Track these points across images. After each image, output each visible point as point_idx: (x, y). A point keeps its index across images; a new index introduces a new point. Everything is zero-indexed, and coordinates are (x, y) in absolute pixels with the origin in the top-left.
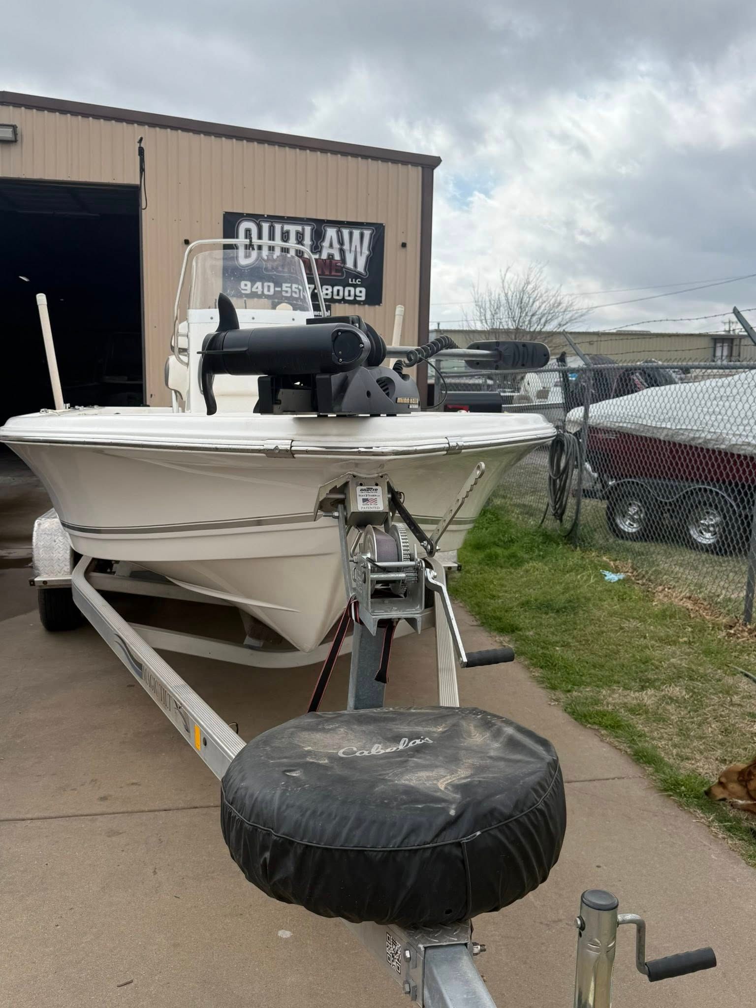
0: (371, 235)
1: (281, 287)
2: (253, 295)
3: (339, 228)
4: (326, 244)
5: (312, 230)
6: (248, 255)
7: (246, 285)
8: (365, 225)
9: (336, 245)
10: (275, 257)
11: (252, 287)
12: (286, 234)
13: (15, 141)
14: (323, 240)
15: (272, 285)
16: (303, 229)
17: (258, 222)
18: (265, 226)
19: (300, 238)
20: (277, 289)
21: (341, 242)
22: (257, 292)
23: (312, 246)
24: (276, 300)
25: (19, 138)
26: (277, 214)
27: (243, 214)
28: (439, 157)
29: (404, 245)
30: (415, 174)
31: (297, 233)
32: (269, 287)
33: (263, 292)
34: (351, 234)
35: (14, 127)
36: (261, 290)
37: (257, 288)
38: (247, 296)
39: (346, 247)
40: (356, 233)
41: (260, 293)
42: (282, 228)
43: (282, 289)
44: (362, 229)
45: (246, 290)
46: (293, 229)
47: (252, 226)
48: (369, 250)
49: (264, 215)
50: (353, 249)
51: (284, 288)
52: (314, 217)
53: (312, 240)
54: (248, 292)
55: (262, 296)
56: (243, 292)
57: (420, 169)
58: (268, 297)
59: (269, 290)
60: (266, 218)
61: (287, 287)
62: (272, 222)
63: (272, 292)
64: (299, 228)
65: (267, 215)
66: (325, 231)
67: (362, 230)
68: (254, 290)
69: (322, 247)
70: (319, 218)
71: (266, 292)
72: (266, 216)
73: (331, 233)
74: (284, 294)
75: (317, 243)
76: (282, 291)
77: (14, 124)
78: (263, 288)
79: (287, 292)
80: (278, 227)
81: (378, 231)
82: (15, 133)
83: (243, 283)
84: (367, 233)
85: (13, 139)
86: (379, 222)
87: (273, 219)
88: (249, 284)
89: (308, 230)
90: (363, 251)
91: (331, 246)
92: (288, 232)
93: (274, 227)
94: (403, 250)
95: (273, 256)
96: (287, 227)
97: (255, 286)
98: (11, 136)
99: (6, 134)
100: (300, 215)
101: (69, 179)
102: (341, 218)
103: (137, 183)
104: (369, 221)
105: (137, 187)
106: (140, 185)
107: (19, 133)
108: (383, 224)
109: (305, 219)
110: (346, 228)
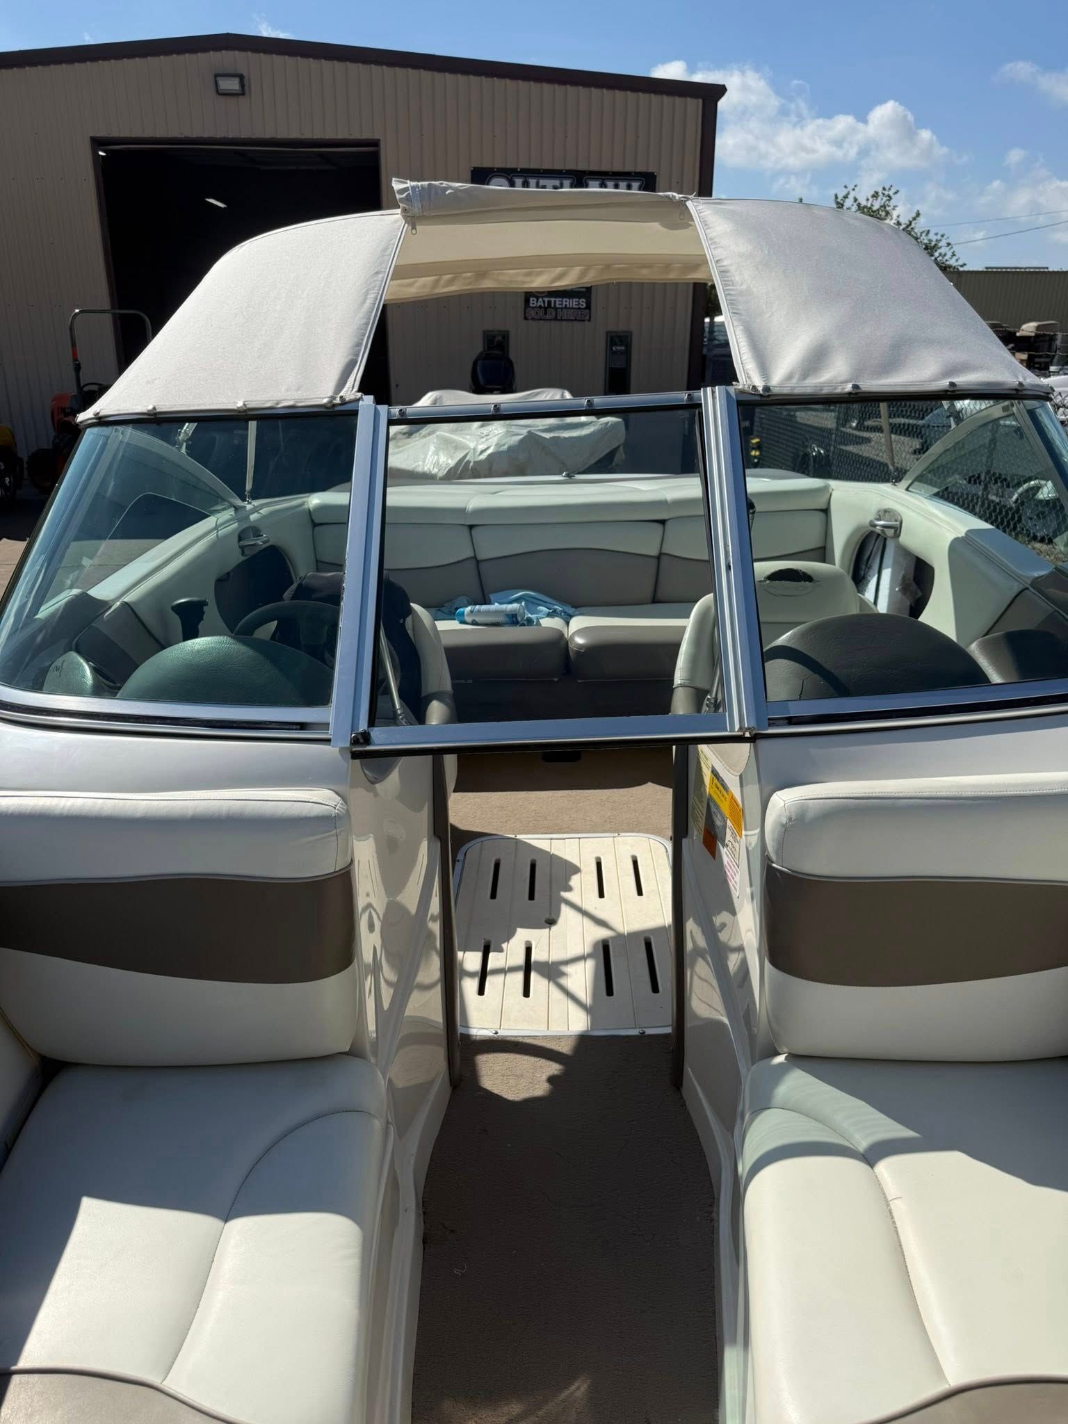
0: (640, 186)
3: (603, 180)
5: (572, 183)
8: (633, 175)
13: (243, 94)
16: (562, 183)
17: (510, 178)
18: (519, 181)
25: (246, 88)
26: (532, 167)
27: (493, 168)
28: (724, 86)
30: (694, 106)
31: (555, 187)
34: (617, 187)
35: (241, 77)
40: (623, 185)
42: (537, 183)
44: (630, 180)
46: (550, 184)
47: (503, 182)
49: (517, 169)
52: (574, 167)
57: (701, 101)
60: (518, 172)
62: (526, 177)
64: (557, 183)
65: (521, 169)
66: (587, 184)
67: (630, 182)
70: (579, 168)
72: (519, 170)
73: (594, 185)
77: (240, 72)
80: (532, 182)
81: (649, 182)
82: (242, 85)
84: (636, 185)
85: (240, 92)
86: (650, 171)
87: (527, 172)
89: (567, 183)
92: (544, 187)
93: (528, 183)
96: (543, 182)
98: (238, 88)
99: (232, 85)
100: (558, 166)
101: (303, 137)
102: (605, 168)
103: (376, 137)
104: (638, 170)
105: (376, 143)
106: (379, 140)
107: (246, 82)
108: (654, 173)
109: (564, 171)
110: (611, 180)
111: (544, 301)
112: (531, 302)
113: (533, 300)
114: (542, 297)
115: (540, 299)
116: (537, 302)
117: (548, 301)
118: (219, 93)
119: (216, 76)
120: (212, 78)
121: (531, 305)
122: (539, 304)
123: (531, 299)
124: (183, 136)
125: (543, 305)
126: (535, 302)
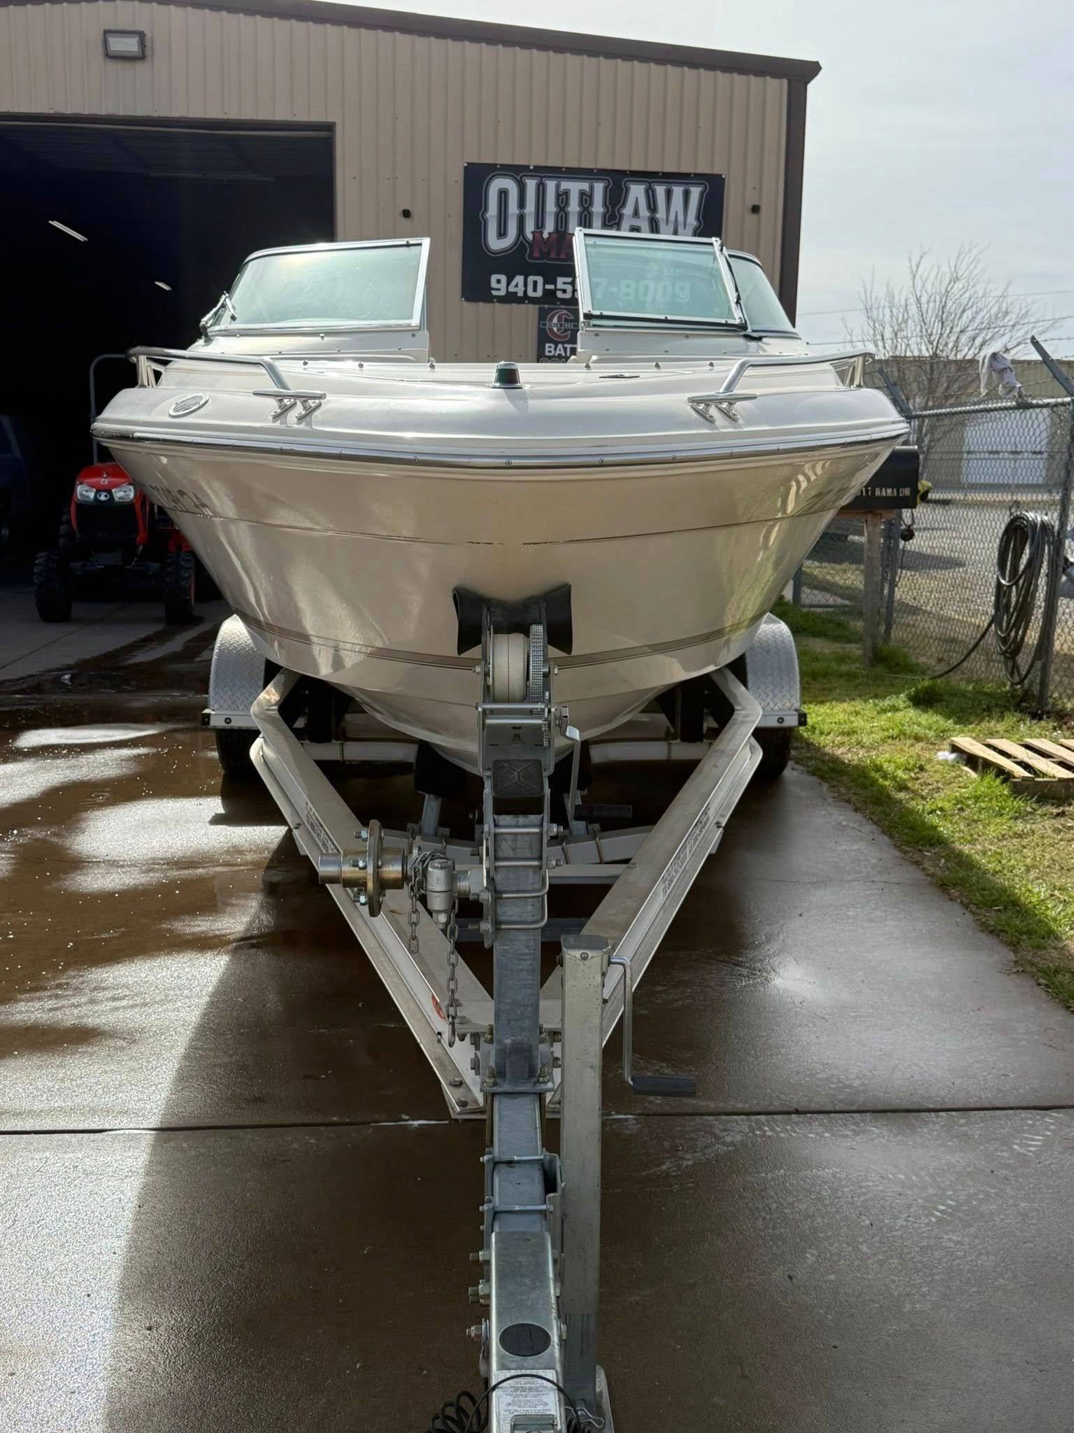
0: (702, 194)
1: (555, 283)
2: (510, 298)
3: (650, 183)
4: (628, 211)
5: (606, 188)
6: (502, 232)
7: (499, 281)
8: (691, 178)
9: (644, 212)
10: (545, 235)
11: (508, 284)
12: (564, 197)
13: (143, 57)
14: (624, 205)
15: (540, 280)
16: (592, 188)
18: (531, 184)
19: (586, 203)
20: (548, 287)
21: (653, 208)
22: (516, 293)
23: (604, 215)
24: (546, 306)
25: (148, 52)
26: (550, 164)
28: (817, 63)
29: (756, 209)
30: (777, 88)
31: (582, 193)
32: (535, 283)
33: (525, 292)
34: (669, 194)
35: (141, 35)
36: (523, 289)
37: (517, 286)
38: (501, 300)
39: (661, 214)
40: (678, 191)
41: (520, 294)
42: (558, 187)
43: (556, 286)
44: (687, 184)
45: (499, 290)
46: (575, 188)
47: (510, 185)
48: (698, 218)
49: (529, 166)
50: (672, 217)
51: (560, 285)
52: (609, 167)
53: (605, 205)
54: (503, 293)
55: (525, 299)
56: (494, 293)
57: (785, 82)
58: (533, 301)
59: (535, 289)
61: (564, 283)
62: (541, 178)
63: (539, 293)
64: (585, 186)
66: (627, 190)
68: (511, 289)
69: (621, 216)
70: (617, 167)
71: (531, 293)
73: (637, 192)
74: (560, 295)
75: (613, 211)
76: (556, 289)
77: (140, 29)
78: (526, 285)
79: (564, 291)
80: (551, 185)
81: (714, 188)
82: (142, 44)
83: (494, 278)
84: (696, 192)
85: (140, 55)
86: (716, 172)
87: (544, 172)
88: (503, 278)
89: (599, 188)
90: (688, 221)
91: (636, 213)
92: (567, 193)
93: (544, 186)
94: (755, 217)
95: (542, 233)
96: (565, 185)
97: (514, 283)
98: (137, 50)
99: (130, 45)
100: (587, 164)
101: (225, 117)
102: (653, 167)
103: (330, 119)
104: (699, 171)
105: (330, 127)
106: (335, 123)
107: (148, 43)
108: (721, 175)
109: (595, 171)
110: (660, 183)
111: (565, 349)
112: (547, 349)
113: (550, 347)
114: (563, 343)
115: (560, 346)
116: (555, 349)
117: (571, 348)
118: (110, 56)
119: (106, 32)
120: (100, 37)
121: (547, 354)
122: (558, 352)
123: (547, 345)
124: (52, 111)
125: (563, 355)
126: (552, 349)
